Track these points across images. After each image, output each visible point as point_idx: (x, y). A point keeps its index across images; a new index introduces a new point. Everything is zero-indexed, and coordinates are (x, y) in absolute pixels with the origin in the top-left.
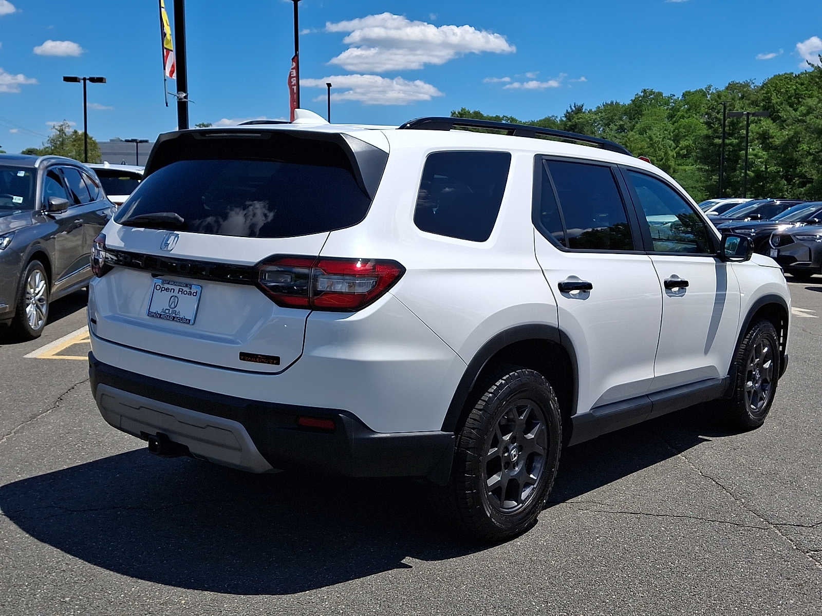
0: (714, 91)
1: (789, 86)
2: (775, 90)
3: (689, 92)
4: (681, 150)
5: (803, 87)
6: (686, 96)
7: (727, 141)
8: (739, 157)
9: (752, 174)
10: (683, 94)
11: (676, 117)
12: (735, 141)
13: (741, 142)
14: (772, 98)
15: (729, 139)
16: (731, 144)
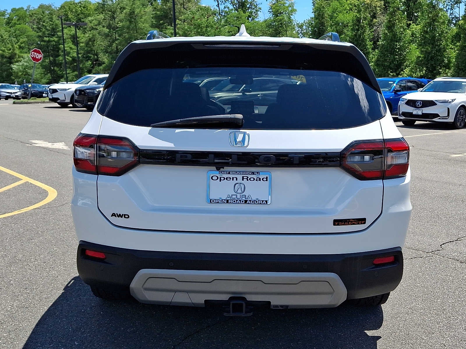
0: (32, 9)
1: (77, 8)
2: (69, 10)
3: (15, 9)
4: (21, 44)
5: (85, 9)
6: (14, 11)
7: (52, 39)
8: (59, 49)
9: (71, 59)
10: (12, 9)
11: (11, 23)
12: (56, 39)
13: (60, 40)
14: (69, 15)
15: (52, 38)
16: (54, 41)
